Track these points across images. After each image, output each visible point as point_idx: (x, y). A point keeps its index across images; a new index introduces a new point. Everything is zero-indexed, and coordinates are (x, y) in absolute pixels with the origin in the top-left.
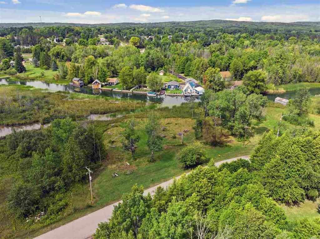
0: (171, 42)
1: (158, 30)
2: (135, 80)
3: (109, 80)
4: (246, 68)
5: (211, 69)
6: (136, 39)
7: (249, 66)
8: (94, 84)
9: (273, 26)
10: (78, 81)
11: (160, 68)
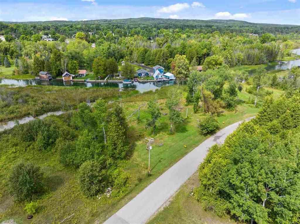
0: (119, 36)
1: (96, 27)
2: (108, 69)
3: (79, 72)
4: (199, 56)
5: (178, 56)
6: (81, 34)
7: (202, 54)
8: (65, 76)
9: (195, 22)
10: (46, 75)
11: (121, 59)
